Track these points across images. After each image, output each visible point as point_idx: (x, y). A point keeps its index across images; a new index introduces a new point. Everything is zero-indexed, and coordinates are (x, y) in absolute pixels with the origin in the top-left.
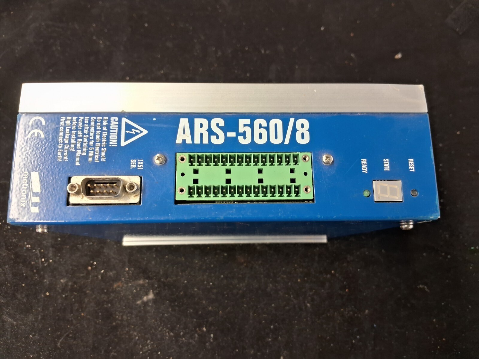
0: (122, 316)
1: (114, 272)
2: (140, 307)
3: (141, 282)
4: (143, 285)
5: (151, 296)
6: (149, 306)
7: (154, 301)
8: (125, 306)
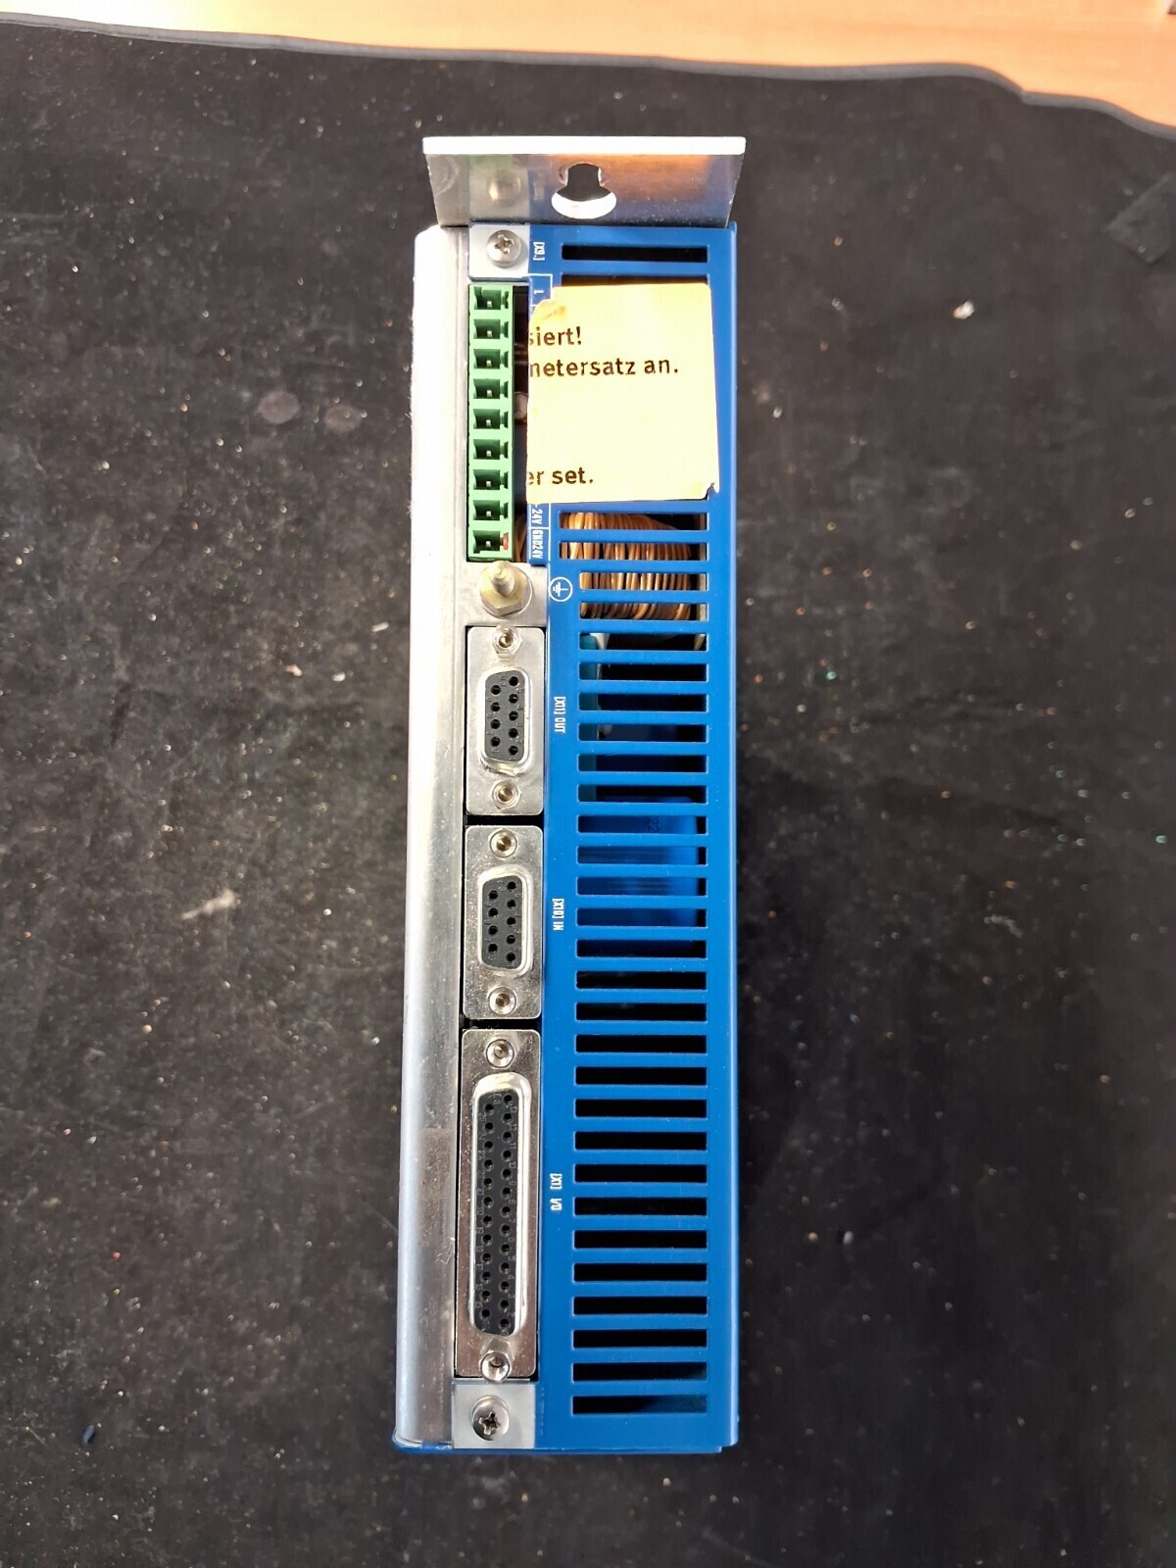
0: (135, 951)
1: (128, 834)
6: (219, 926)
8: (148, 926)
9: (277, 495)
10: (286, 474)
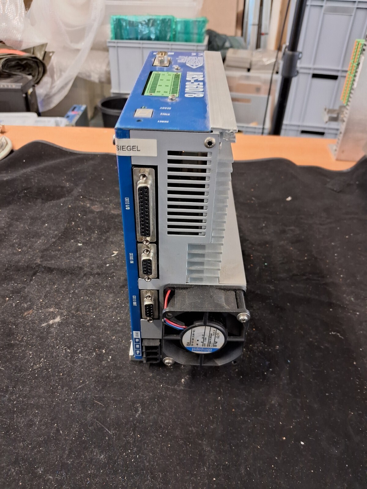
0: (23, 337)
2: (44, 329)
3: (52, 310)
4: (52, 312)
5: (58, 319)
6: (54, 327)
7: (60, 324)
8: (29, 329)
9: (95, 228)
10: (98, 223)
